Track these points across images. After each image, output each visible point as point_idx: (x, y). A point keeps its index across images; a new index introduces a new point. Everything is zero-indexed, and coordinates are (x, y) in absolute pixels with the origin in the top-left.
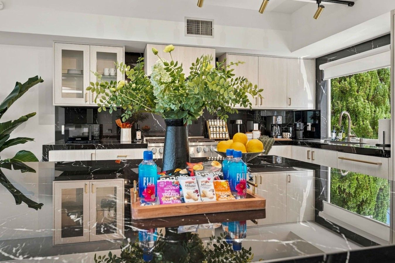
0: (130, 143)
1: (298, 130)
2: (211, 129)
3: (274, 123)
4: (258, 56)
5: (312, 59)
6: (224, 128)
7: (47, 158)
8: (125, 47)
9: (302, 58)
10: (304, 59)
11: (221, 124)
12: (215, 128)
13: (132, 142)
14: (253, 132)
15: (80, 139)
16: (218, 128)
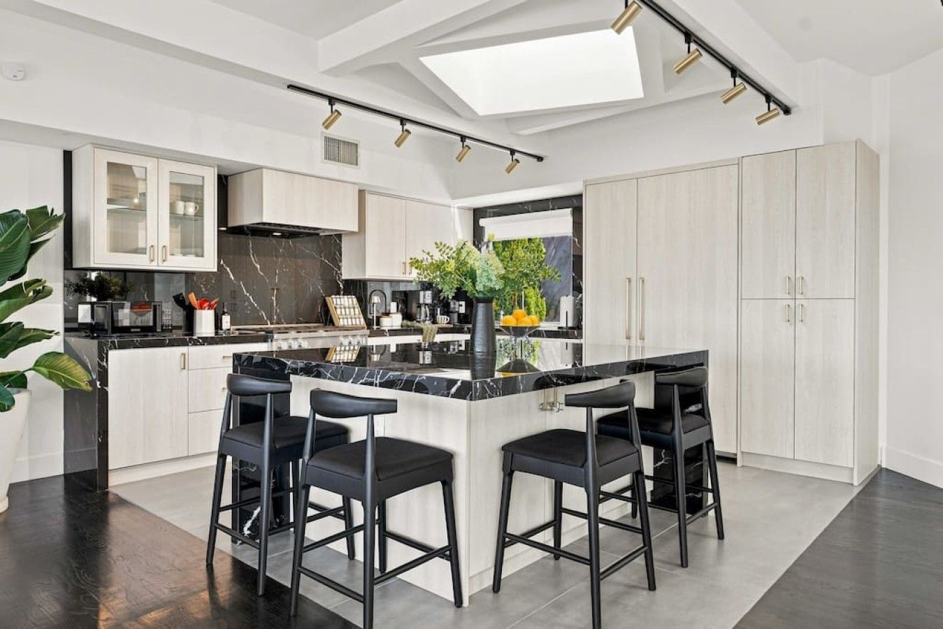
0: (213, 335)
1: (452, 312)
2: (339, 310)
3: (421, 301)
4: (406, 198)
5: (469, 209)
6: (356, 310)
7: (105, 364)
8: (219, 167)
9: (456, 206)
10: (458, 208)
11: (351, 302)
12: (343, 310)
13: (216, 333)
14: (391, 315)
15: (139, 330)
16: (347, 310)
